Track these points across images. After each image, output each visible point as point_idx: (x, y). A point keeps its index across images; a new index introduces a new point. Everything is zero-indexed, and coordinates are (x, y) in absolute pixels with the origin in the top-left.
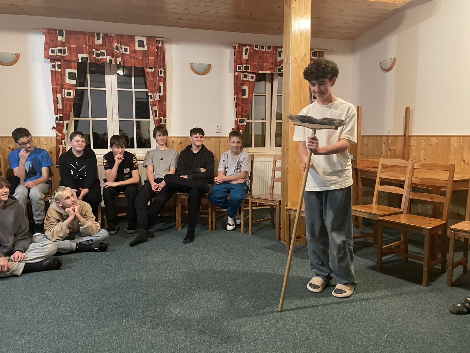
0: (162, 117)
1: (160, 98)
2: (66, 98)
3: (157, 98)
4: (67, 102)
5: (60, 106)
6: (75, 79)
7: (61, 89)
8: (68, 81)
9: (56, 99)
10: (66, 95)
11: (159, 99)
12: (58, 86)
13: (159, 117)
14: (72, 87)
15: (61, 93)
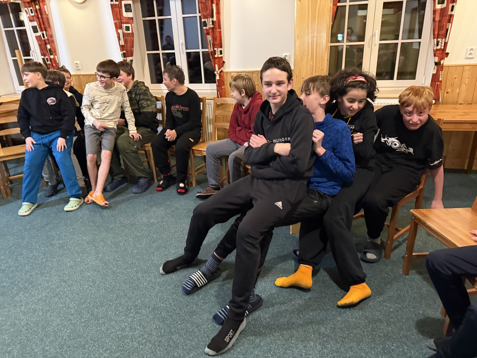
0: (216, 47)
1: (213, 24)
2: (125, 33)
3: (210, 25)
4: (126, 37)
5: (122, 43)
6: (131, 11)
7: (120, 24)
8: (125, 14)
9: (118, 35)
10: (125, 30)
11: (212, 26)
12: (117, 21)
13: (213, 48)
14: (130, 21)
15: (121, 28)
